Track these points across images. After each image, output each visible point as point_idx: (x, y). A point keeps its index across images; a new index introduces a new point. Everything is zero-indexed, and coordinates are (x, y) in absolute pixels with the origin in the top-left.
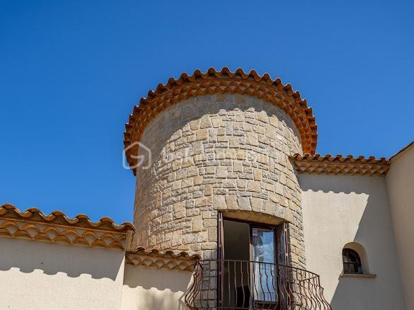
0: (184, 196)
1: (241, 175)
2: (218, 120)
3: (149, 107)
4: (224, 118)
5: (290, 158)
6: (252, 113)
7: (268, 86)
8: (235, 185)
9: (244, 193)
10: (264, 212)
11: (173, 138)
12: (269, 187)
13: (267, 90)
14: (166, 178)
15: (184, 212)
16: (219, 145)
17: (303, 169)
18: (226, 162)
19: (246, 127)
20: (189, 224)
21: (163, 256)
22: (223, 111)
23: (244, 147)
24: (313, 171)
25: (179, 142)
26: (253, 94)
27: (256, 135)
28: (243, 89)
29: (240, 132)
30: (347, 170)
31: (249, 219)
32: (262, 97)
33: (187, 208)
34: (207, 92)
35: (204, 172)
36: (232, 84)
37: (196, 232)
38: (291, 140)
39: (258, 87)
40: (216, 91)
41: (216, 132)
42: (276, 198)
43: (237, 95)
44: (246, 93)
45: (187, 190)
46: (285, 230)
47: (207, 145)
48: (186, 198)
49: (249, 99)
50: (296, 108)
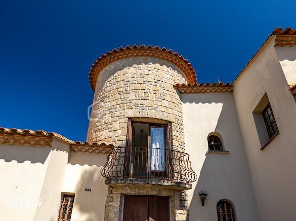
0: (111, 110)
1: (142, 98)
2: (132, 70)
3: (99, 65)
4: (135, 69)
5: (174, 86)
6: (151, 65)
7: (159, 52)
8: (139, 103)
9: (143, 108)
10: (155, 117)
11: (109, 80)
12: (159, 103)
13: (159, 54)
14: (103, 101)
15: (110, 119)
16: (131, 82)
17: (183, 91)
18: (135, 91)
19: (147, 72)
20: (112, 126)
21: (92, 146)
22: (135, 65)
23: (145, 83)
24: (189, 92)
25: (111, 82)
26: (152, 56)
27: (153, 76)
28: (146, 54)
29: (143, 75)
30: (208, 91)
31: (148, 122)
32: (157, 57)
33: (112, 117)
34: (127, 57)
35: (122, 97)
36: (140, 52)
37: (115, 131)
38: (176, 76)
39: (154, 52)
40: (132, 56)
41: (130, 76)
42: (163, 109)
43: (143, 57)
44: (148, 55)
45: (113, 107)
46: (170, 127)
47: (125, 83)
48: (112, 112)
49: (149, 58)
50: (177, 61)
